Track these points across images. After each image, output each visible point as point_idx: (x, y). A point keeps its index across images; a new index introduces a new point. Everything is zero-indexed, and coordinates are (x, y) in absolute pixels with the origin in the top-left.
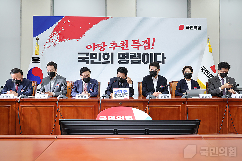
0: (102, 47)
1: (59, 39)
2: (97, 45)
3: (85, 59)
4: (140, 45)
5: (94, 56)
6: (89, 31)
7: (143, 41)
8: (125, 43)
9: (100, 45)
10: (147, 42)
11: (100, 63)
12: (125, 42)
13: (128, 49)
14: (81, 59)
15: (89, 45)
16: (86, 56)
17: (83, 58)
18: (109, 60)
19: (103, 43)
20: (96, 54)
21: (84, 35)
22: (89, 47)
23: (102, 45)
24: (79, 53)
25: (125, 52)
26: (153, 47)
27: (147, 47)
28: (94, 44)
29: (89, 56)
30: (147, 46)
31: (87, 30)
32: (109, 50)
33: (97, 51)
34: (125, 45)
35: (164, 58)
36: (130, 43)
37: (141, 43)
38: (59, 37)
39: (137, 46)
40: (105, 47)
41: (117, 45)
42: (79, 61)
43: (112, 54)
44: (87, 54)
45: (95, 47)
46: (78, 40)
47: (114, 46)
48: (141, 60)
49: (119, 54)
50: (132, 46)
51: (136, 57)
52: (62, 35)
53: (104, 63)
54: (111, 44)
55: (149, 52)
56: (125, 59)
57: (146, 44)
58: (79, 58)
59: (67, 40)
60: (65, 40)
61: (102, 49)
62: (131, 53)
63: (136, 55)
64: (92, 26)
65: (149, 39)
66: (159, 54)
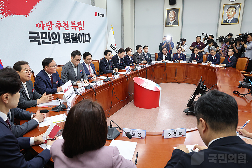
0: (50, 26)
1: (2, 12)
2: (45, 24)
3: (37, 39)
4: (76, 26)
5: (44, 36)
6: (36, 6)
7: (77, 23)
8: (67, 24)
9: (48, 24)
10: (80, 24)
11: (50, 43)
12: (66, 22)
13: (69, 30)
14: (33, 39)
15: (38, 23)
16: (37, 36)
17: (35, 38)
18: (57, 40)
19: (50, 22)
20: (45, 33)
21: (32, 11)
22: (39, 25)
23: (50, 24)
24: (30, 33)
25: (67, 32)
26: (83, 28)
27: (80, 29)
28: (42, 22)
29: (40, 36)
30: (80, 27)
31: (34, 6)
32: (56, 30)
33: (46, 30)
34: (67, 26)
35: (90, 38)
36: (70, 24)
37: (77, 25)
38: (2, 9)
39: (74, 27)
40: (53, 27)
41: (61, 25)
42: (31, 41)
43: (58, 33)
44: (38, 33)
45: (44, 26)
46: (26, 16)
47: (59, 26)
48: (78, 39)
49: (64, 34)
50: (71, 26)
51: (74, 37)
52: (6, 7)
53: (53, 43)
54: (57, 23)
55: (81, 32)
56: (68, 38)
57: (80, 26)
58: (30, 37)
59: (13, 15)
60: (11, 14)
61: (50, 29)
62: (71, 34)
63: (75, 35)
64: (38, 2)
65: (81, 21)
66: (87, 34)
